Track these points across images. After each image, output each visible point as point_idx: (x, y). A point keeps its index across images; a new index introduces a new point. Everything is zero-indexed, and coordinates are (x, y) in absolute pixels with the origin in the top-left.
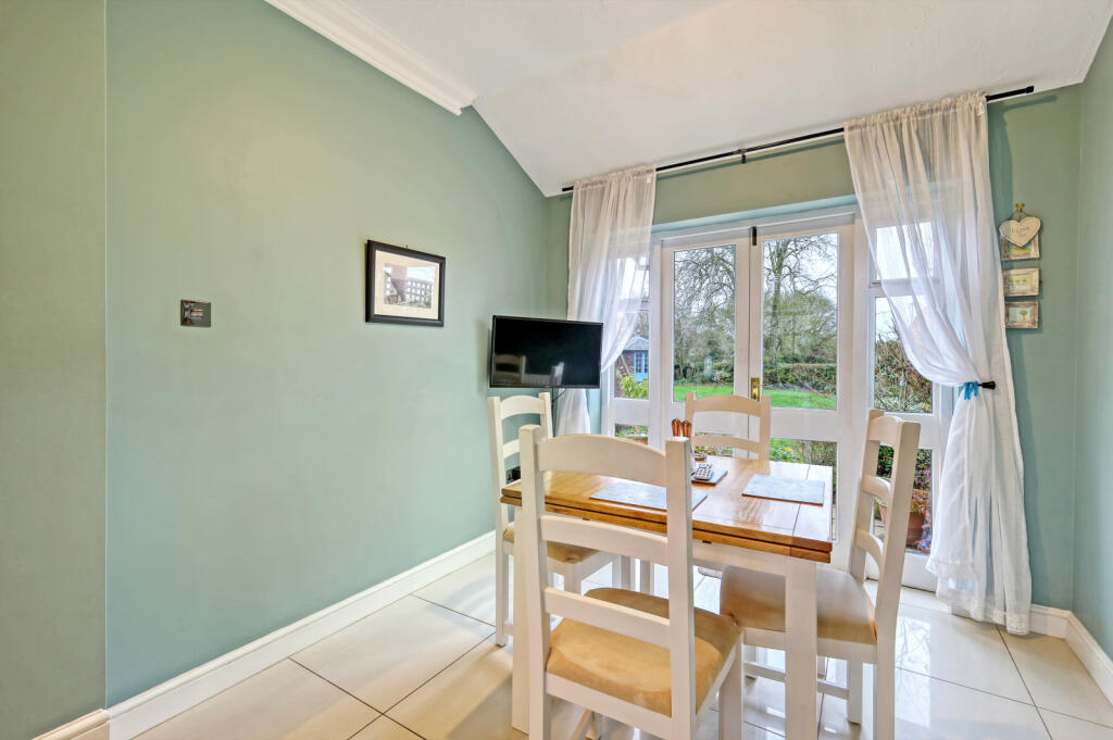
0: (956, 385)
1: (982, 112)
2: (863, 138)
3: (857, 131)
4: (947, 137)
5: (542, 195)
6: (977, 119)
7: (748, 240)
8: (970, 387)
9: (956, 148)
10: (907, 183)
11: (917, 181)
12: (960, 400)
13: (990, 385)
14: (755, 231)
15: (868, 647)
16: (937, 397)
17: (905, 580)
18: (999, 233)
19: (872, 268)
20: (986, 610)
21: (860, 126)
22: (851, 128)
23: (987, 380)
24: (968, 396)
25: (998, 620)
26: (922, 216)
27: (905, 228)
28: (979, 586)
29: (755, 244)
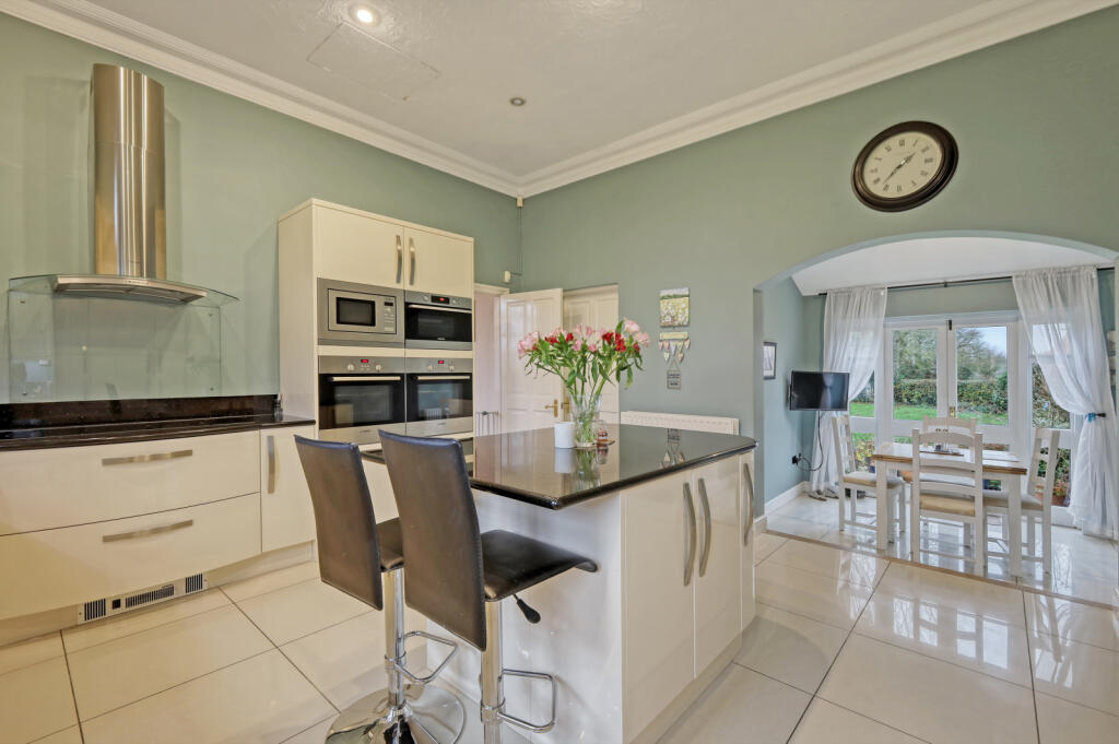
0: (1084, 414)
1: (1095, 276)
2: (1024, 283)
3: (1019, 279)
4: (1075, 287)
5: (800, 294)
6: (1092, 280)
7: (946, 327)
8: (1091, 416)
9: (1080, 289)
10: (1051, 306)
11: (1057, 305)
12: (1086, 421)
13: (1103, 415)
14: (950, 322)
15: (1040, 512)
16: (1073, 420)
17: (1053, 521)
18: (1106, 337)
19: (1030, 348)
20: (1102, 530)
21: (1024, 276)
22: (1017, 277)
23: (1101, 412)
24: (1090, 420)
25: (1108, 534)
26: (1059, 320)
27: (1049, 326)
28: (1097, 517)
29: (950, 328)
